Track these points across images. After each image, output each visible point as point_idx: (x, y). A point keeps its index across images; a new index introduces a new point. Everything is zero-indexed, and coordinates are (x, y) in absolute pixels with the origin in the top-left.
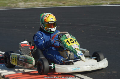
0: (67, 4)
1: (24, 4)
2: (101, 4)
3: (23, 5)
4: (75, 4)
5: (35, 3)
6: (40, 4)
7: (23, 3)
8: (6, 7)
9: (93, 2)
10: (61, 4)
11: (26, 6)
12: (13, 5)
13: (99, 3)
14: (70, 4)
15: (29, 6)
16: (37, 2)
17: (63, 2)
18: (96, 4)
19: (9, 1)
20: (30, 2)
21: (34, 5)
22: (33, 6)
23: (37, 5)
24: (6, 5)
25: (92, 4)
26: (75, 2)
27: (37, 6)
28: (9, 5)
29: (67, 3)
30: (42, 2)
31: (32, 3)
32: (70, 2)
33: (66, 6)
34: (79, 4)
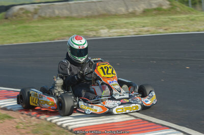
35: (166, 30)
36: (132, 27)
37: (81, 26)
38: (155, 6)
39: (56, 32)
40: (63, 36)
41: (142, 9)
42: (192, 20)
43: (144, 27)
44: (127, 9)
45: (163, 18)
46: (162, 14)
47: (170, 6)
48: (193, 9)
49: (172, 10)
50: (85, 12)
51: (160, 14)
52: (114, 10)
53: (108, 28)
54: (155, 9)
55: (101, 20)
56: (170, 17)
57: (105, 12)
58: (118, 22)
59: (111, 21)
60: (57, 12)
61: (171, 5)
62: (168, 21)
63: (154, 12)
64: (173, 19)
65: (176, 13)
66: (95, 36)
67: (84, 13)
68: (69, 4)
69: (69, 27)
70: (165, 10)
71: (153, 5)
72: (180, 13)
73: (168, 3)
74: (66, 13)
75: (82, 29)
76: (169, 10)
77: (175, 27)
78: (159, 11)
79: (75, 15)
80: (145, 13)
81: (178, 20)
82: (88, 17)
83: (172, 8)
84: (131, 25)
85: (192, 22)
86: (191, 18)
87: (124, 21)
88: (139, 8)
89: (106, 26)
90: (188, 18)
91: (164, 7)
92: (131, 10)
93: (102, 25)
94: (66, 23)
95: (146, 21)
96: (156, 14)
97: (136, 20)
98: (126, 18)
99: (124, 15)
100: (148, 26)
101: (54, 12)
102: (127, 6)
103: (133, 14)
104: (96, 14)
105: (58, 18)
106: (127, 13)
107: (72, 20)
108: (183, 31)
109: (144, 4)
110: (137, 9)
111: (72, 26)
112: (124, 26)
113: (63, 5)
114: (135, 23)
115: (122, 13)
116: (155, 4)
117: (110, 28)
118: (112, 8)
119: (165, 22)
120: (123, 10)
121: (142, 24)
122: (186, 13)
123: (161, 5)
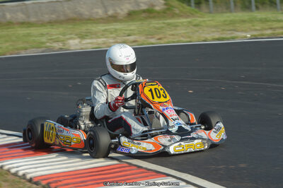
0: (166, 40)
1: (80, 42)
2: (233, 38)
3: (76, 45)
4: (182, 39)
5: (100, 40)
6: (111, 41)
7: (77, 41)
8: (43, 49)
9: (217, 36)
10: (153, 41)
11: (82, 47)
12: (57, 46)
13: (229, 36)
14: (170, 40)
15: (90, 46)
16: (106, 37)
17: (158, 37)
18: (223, 39)
19: (49, 38)
20: (92, 38)
21: (99, 44)
22: (97, 46)
23: (104, 43)
24: (44, 46)
25: (214, 40)
26: (182, 36)
27: (104, 46)
28: (48, 44)
29: (165, 38)
30: (114, 38)
31: (94, 41)
32: (172, 37)
33: (163, 43)
34: (188, 40)
35: (160, 39)
36: (113, 35)
37: (42, 35)
38: (144, 7)
39: (7, 44)
40: (17, 49)
41: (126, 11)
42: (195, 26)
43: (129, 35)
44: (106, 12)
45: (155, 23)
46: (154, 17)
47: (165, 7)
48: (196, 10)
49: (168, 12)
50: (47, 16)
51: (151, 18)
52: (87, 13)
53: (79, 37)
54: (144, 11)
55: (70, 26)
56: (166, 21)
57: (75, 16)
58: (93, 29)
59: (84, 28)
60: (8, 16)
61: (165, 4)
62: (163, 27)
63: (144, 15)
64: (169, 24)
65: (174, 16)
66: (61, 49)
67: (46, 18)
68: (25, 5)
69: (24, 36)
70: (158, 12)
71: (142, 5)
72: (179, 16)
73: (163, 2)
74: (21, 17)
75: (44, 39)
76: (164, 12)
77: (173, 35)
78: (150, 13)
79: (33, 19)
80: (131, 15)
81: (176, 26)
82: (51, 23)
83: (168, 9)
84: (111, 33)
85: (196, 29)
86: (195, 22)
87: (101, 27)
88: (121, 9)
89: (76, 35)
90: (190, 22)
91: (157, 8)
92: (111, 12)
93: (71, 34)
94: (22, 31)
95: (133, 28)
96: (146, 18)
97: (118, 26)
98: (104, 23)
99: (101, 19)
100: (134, 34)
101: (4, 16)
102: (105, 7)
103: (114, 18)
104: (62, 18)
105: (9, 24)
106: (106, 16)
107: (29, 27)
108: (184, 41)
109: (130, 3)
110: (119, 11)
111: (29, 35)
112: (102, 35)
113: (17, 6)
114: (116, 30)
115: (98, 17)
116: (145, 3)
117: (82, 37)
118: (84, 10)
119: (158, 29)
120: (100, 12)
121: (127, 32)
122: (187, 17)
123: (153, 6)
